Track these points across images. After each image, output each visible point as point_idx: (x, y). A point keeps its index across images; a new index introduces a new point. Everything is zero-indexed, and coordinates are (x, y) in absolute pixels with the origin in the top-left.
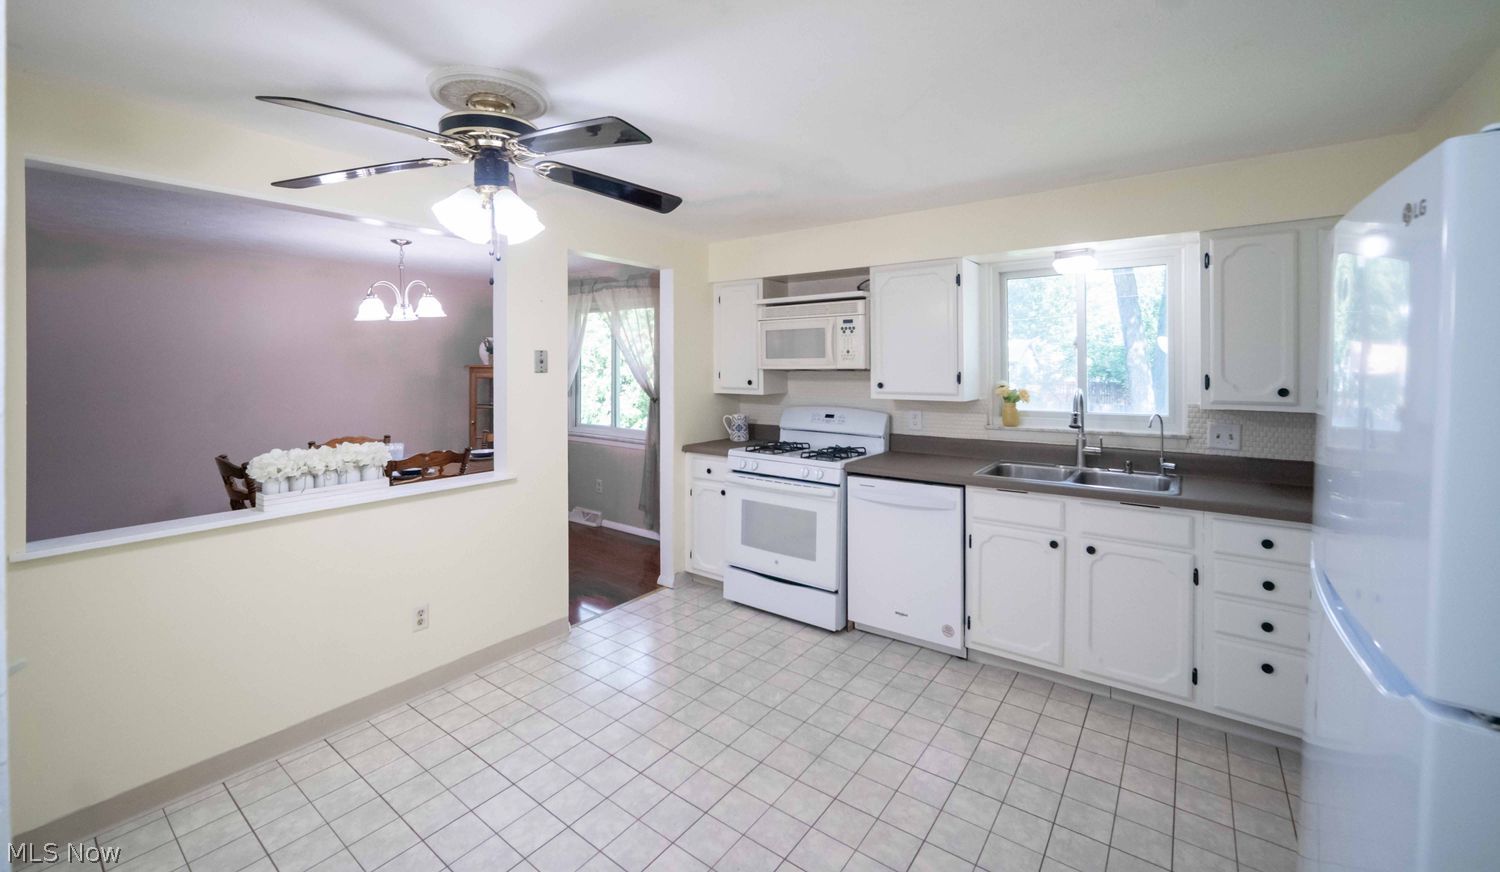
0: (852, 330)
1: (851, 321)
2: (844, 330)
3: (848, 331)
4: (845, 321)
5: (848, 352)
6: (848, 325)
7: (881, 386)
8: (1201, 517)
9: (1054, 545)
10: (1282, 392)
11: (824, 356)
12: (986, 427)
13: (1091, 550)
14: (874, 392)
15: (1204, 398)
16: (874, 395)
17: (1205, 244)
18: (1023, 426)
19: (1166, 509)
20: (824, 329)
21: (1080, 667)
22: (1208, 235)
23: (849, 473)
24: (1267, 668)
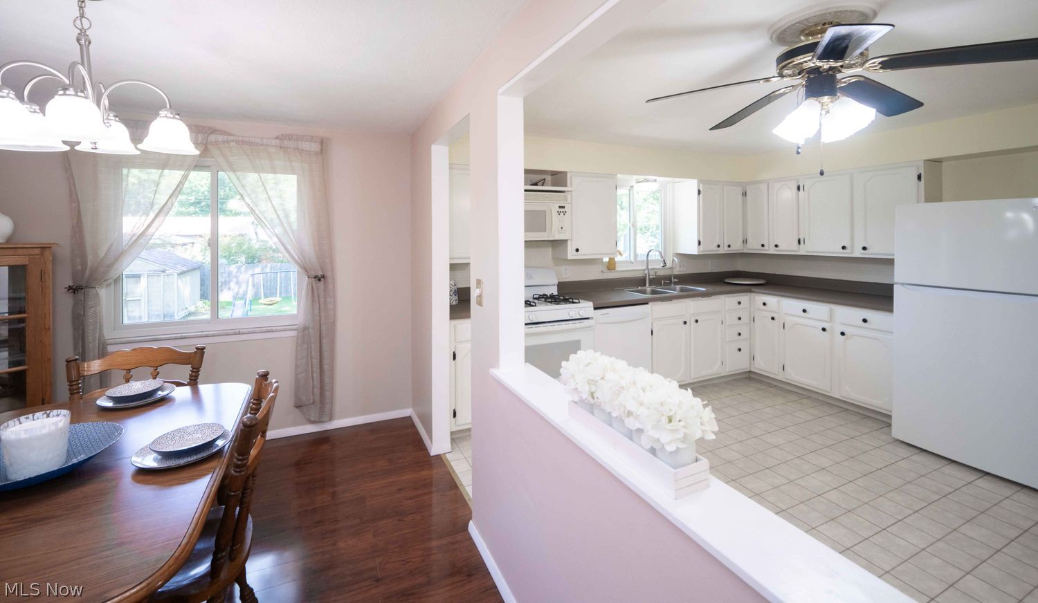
0: (565, 213)
1: (564, 207)
2: (559, 213)
3: (562, 214)
4: (560, 207)
5: (562, 228)
6: (562, 210)
7: (577, 250)
8: (722, 297)
9: (685, 323)
10: (719, 246)
11: (545, 231)
12: (602, 272)
13: (697, 321)
14: (571, 255)
15: (699, 249)
16: (570, 257)
17: (699, 186)
18: (617, 269)
19: (713, 297)
20: (545, 211)
21: (692, 377)
22: (700, 181)
23: (595, 308)
24: (740, 350)
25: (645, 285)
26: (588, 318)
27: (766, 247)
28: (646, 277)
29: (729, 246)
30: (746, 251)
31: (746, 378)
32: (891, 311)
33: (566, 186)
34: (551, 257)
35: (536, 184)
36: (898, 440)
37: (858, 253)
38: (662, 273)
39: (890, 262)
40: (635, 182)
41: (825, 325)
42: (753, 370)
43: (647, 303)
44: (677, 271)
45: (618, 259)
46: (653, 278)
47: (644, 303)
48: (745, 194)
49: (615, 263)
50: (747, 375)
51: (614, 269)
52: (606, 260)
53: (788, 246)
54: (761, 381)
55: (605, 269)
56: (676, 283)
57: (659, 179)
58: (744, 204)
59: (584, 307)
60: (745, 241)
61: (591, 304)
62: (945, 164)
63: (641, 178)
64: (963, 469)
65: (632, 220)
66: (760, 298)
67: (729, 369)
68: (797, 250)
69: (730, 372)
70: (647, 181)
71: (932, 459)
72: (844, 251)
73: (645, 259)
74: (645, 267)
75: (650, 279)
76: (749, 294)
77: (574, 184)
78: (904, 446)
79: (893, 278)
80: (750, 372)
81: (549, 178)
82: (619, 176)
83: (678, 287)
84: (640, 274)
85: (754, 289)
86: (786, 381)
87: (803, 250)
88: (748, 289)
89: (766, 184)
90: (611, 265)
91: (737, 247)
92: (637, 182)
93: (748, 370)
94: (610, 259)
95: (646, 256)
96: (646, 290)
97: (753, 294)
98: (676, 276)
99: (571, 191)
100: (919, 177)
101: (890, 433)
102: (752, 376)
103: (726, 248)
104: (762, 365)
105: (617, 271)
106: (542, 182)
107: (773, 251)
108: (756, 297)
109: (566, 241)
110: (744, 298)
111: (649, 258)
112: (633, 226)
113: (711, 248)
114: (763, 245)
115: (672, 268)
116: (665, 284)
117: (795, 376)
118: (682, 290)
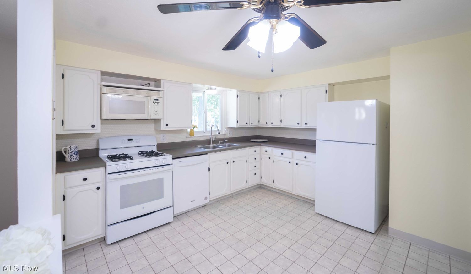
0: (158, 103)
1: (157, 100)
2: (154, 103)
3: (156, 104)
4: (155, 100)
5: (156, 112)
6: (156, 101)
7: (167, 125)
8: (247, 148)
9: (228, 163)
10: (247, 123)
11: (145, 114)
12: (186, 137)
13: (234, 162)
14: (163, 128)
15: (237, 125)
16: (163, 129)
17: (237, 93)
18: (195, 136)
19: (242, 149)
20: (145, 101)
21: (232, 191)
22: (238, 91)
23: (173, 159)
24: (255, 174)
25: (210, 144)
26: (169, 165)
27: (268, 124)
28: (211, 139)
29: (252, 123)
30: (260, 126)
31: (258, 187)
32: (315, 152)
33: (161, 87)
34: (154, 129)
35: (143, 86)
36: (317, 213)
37: (304, 126)
38: (219, 137)
39: (315, 130)
40: (205, 89)
41: (290, 160)
42: (261, 183)
43: (207, 154)
44: (228, 136)
45: (195, 129)
46: (215, 140)
47: (205, 154)
48: (259, 98)
49: (194, 132)
50: (259, 186)
51: (193, 136)
52: (189, 130)
53: (277, 124)
54: (265, 188)
55: (188, 135)
56: (226, 142)
57: (218, 88)
58: (259, 102)
59: (167, 158)
60: (259, 121)
61: (171, 156)
62: (336, 87)
63: (208, 87)
64: (341, 224)
65: (204, 110)
66: (265, 148)
67: (250, 184)
68: (280, 125)
69: (250, 185)
70: (211, 89)
71: (330, 220)
72: (298, 125)
73: (210, 130)
74: (210, 135)
75: (213, 141)
76: (260, 146)
77: (165, 86)
78: (319, 216)
79: (316, 137)
80: (260, 184)
81: (152, 83)
82: (194, 85)
83: (227, 144)
84: (208, 138)
85: (262, 144)
86: (275, 188)
87: (283, 125)
88: (259, 144)
89: (268, 94)
90: (192, 134)
91: (256, 124)
92: (207, 89)
93: (259, 183)
94: (191, 130)
95: (210, 129)
96: (210, 146)
97: (261, 147)
98: (226, 139)
99: (163, 91)
100: (326, 92)
101: (314, 210)
102: (261, 186)
103: (251, 124)
104: (265, 181)
105: (195, 137)
106: (148, 85)
107: (270, 126)
108: (263, 148)
109: (160, 120)
110: (257, 149)
111: (212, 130)
112: (205, 112)
113: (243, 124)
114: (266, 123)
115: (225, 135)
116: (221, 143)
117: (278, 185)
118: (229, 146)
